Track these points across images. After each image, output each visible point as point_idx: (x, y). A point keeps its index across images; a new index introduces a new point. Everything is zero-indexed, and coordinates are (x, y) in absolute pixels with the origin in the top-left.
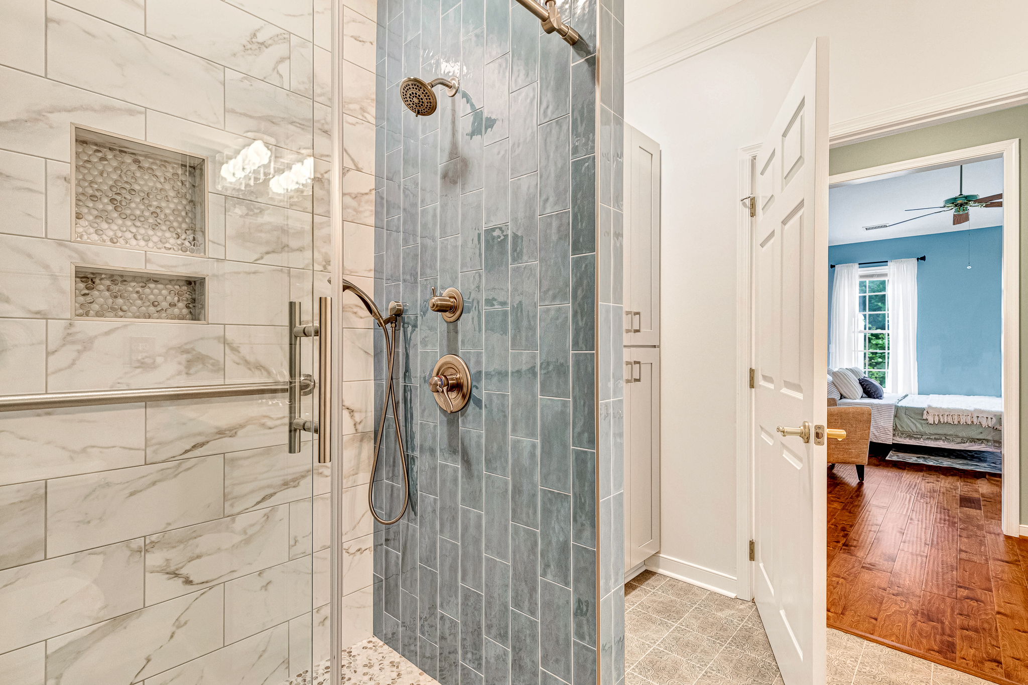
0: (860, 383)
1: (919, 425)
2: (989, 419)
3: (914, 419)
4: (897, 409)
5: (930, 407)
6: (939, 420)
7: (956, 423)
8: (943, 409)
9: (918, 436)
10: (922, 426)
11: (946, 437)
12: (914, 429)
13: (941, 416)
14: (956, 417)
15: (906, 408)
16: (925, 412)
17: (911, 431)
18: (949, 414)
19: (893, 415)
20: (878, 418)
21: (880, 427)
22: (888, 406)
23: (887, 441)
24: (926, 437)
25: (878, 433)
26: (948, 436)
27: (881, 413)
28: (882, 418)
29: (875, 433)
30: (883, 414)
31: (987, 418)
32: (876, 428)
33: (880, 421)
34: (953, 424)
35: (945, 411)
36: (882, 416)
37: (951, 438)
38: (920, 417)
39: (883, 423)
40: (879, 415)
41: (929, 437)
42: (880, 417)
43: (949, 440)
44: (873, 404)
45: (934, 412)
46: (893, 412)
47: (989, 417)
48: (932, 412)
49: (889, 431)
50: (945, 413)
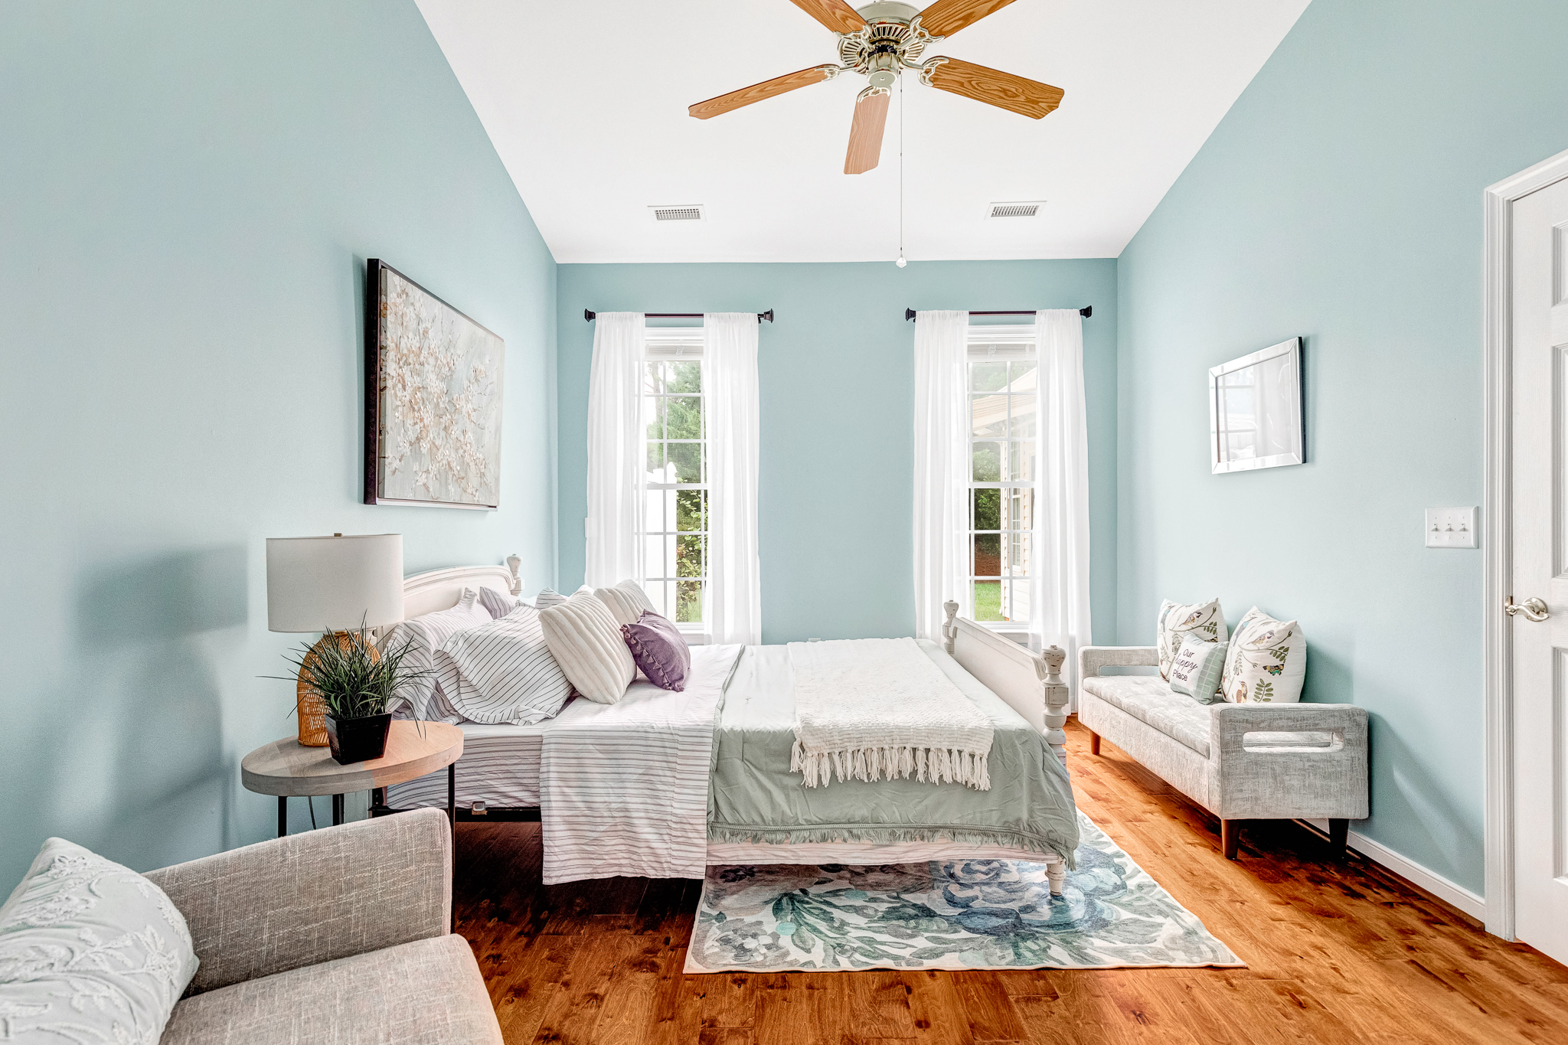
0: (627, 641)
1: (779, 796)
2: (955, 754)
3: (768, 774)
4: (722, 742)
5: (808, 727)
6: (833, 773)
7: (875, 776)
8: (841, 732)
9: (779, 836)
10: (787, 796)
11: (851, 828)
12: (768, 814)
13: (836, 757)
14: (875, 757)
15: (746, 739)
16: (796, 748)
17: (758, 819)
18: (858, 748)
19: (708, 769)
20: (663, 783)
21: (669, 817)
22: (693, 735)
23: (691, 869)
24: (797, 837)
25: (664, 841)
26: (856, 825)
27: (673, 765)
28: (677, 781)
29: (654, 845)
30: (678, 767)
31: (950, 752)
32: (659, 823)
33: (670, 795)
34: (866, 781)
35: (848, 736)
36: (678, 776)
37: (863, 830)
38: (783, 767)
39: (681, 801)
40: (668, 773)
41: (806, 834)
42: (671, 780)
43: (859, 837)
44: (649, 730)
45: (818, 744)
46: (709, 755)
47: (955, 750)
48: (815, 745)
49: (697, 831)
50: (847, 744)
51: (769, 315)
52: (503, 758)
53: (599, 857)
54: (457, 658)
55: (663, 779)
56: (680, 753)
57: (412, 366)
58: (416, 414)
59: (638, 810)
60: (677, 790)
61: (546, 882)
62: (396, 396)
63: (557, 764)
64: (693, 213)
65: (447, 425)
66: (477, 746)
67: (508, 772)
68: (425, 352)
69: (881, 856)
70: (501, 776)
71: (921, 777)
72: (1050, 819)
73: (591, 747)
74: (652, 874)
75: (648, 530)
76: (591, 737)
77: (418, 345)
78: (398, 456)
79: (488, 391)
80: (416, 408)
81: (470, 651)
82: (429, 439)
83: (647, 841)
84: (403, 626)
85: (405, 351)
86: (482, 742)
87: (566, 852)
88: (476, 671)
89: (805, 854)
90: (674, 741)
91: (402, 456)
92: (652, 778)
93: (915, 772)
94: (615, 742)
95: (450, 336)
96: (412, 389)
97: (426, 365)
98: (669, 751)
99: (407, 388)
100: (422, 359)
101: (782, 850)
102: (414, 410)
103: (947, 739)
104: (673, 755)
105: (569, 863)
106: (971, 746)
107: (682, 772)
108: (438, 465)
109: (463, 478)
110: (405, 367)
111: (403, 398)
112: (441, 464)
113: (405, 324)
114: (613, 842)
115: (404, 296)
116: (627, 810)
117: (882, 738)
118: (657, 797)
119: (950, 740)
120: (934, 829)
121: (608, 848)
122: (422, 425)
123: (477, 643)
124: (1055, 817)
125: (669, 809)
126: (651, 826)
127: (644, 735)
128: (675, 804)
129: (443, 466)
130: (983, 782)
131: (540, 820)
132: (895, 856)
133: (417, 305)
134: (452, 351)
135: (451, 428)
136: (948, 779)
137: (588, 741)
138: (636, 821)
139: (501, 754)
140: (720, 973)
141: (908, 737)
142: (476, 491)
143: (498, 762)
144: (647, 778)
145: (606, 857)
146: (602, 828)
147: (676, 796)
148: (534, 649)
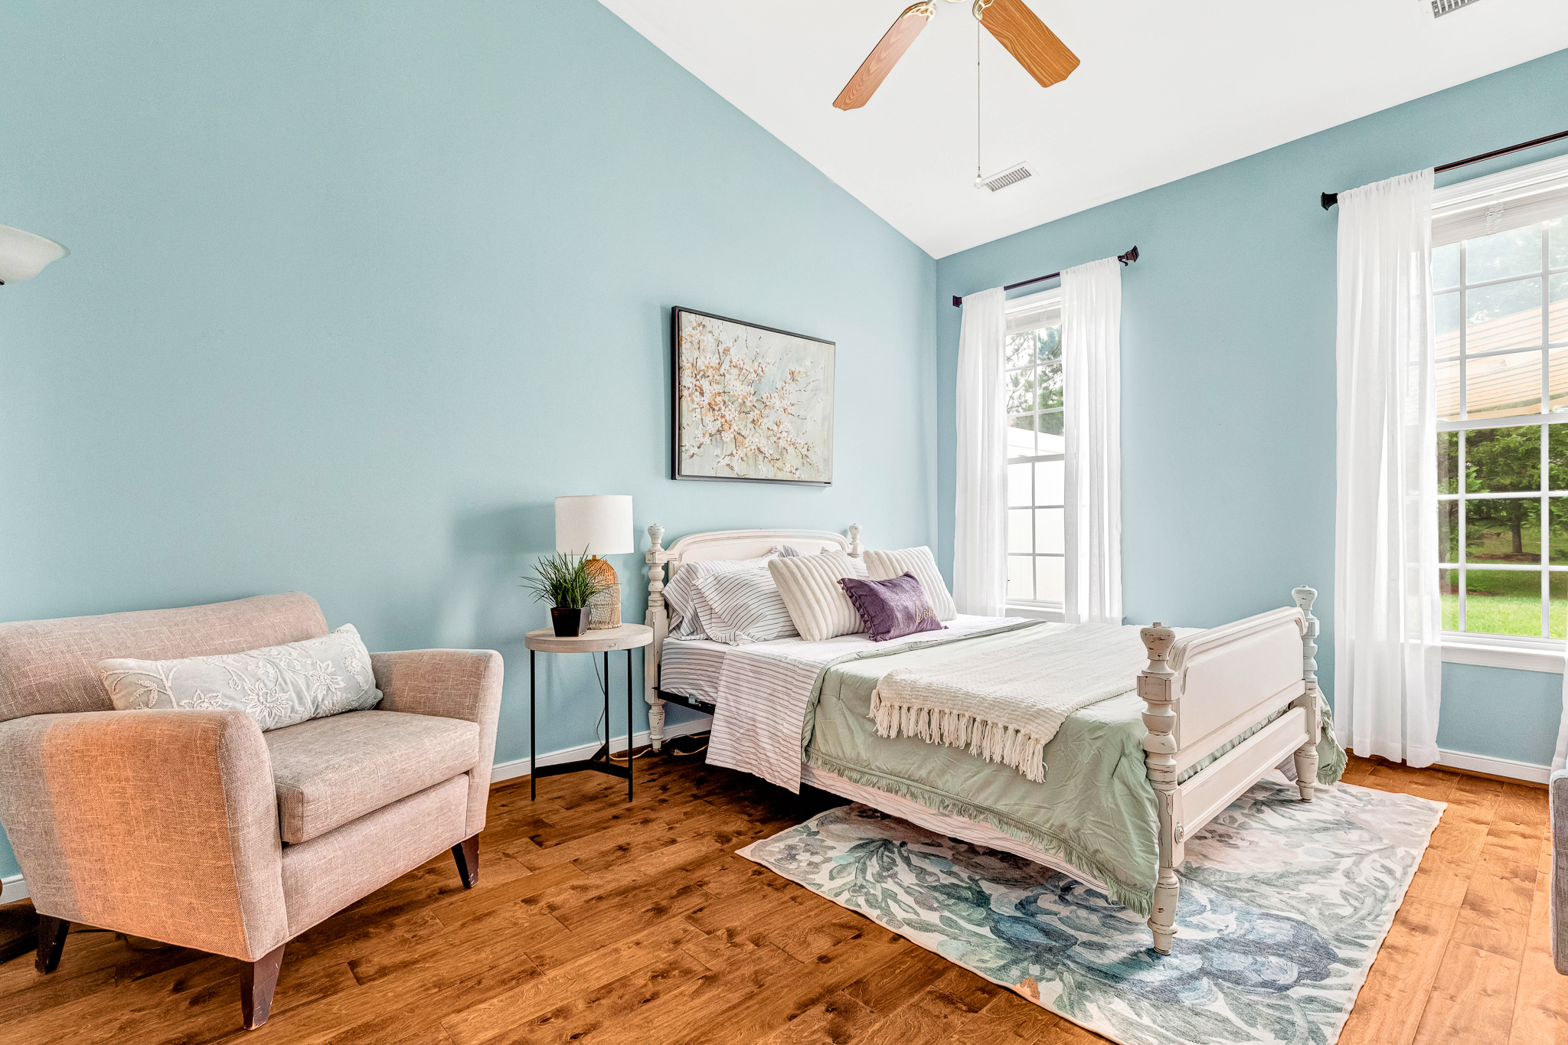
0: (848, 594)
1: (858, 737)
3: (853, 715)
4: (826, 679)
5: (888, 678)
6: (900, 728)
7: (935, 739)
8: (913, 688)
9: (856, 776)
10: (864, 739)
11: (910, 786)
12: (849, 752)
13: (904, 712)
14: (936, 719)
15: (843, 680)
16: (874, 696)
17: (841, 755)
18: (922, 707)
19: (807, 699)
20: (782, 705)
21: (780, 734)
22: (809, 668)
23: (791, 782)
24: (868, 780)
25: (776, 753)
26: (915, 784)
27: (789, 692)
28: (790, 706)
29: (769, 754)
30: (793, 694)
31: (1006, 728)
32: (773, 736)
33: (782, 714)
34: (928, 741)
35: (916, 693)
36: (791, 701)
37: (919, 791)
38: (862, 710)
39: (789, 723)
40: (786, 698)
41: (875, 779)
42: (786, 703)
43: (916, 797)
44: (783, 660)
45: (891, 696)
46: (811, 687)
47: (1011, 727)
48: (887, 695)
49: (795, 751)
50: (914, 700)
51: (1133, 254)
52: (707, 665)
53: (740, 753)
54: (707, 594)
55: (782, 701)
56: (795, 683)
57: (711, 378)
58: (717, 413)
59: (762, 723)
60: (789, 713)
61: (708, 761)
62: (693, 401)
63: (727, 676)
64: (1023, 174)
65: (756, 418)
66: (686, 653)
67: (709, 677)
68: (726, 366)
69: (940, 824)
70: (706, 679)
71: (973, 750)
72: (1100, 836)
73: (747, 666)
74: (769, 779)
75: (1010, 505)
76: (749, 659)
77: (717, 361)
78: (696, 444)
79: (810, 388)
80: (716, 408)
81: (717, 587)
82: (732, 430)
83: (764, 749)
84: (686, 566)
85: (703, 368)
86: (698, 651)
87: (722, 744)
88: (719, 602)
89: (882, 801)
90: (794, 672)
91: (701, 444)
92: (775, 699)
93: (968, 745)
94: (760, 665)
95: (757, 350)
96: (711, 395)
97: (727, 375)
98: (789, 679)
99: (705, 395)
100: (722, 371)
101: (866, 791)
102: (714, 410)
103: (1007, 715)
104: (792, 684)
105: (723, 752)
106: (1031, 727)
107: (794, 699)
108: (745, 450)
109: (777, 460)
110: (703, 379)
111: (702, 402)
112: (749, 449)
113: (701, 348)
114: (747, 744)
115: (701, 327)
116: (754, 720)
117: (945, 701)
118: (775, 715)
119: (1010, 716)
120: (981, 810)
121: (744, 748)
122: (723, 420)
123: (722, 581)
124: (1107, 836)
125: (780, 727)
126: (770, 738)
127: (777, 662)
128: (785, 724)
129: (751, 450)
130: (1034, 769)
131: (713, 714)
132: (951, 829)
133: (716, 333)
134: (760, 361)
135: (760, 421)
136: (997, 759)
137: (746, 661)
138: (759, 731)
139: (706, 662)
140: (755, 862)
141: (969, 705)
142: (797, 469)
143: (705, 668)
144: (772, 698)
145: (743, 755)
146: (742, 731)
147: (787, 718)
148: (768, 592)
